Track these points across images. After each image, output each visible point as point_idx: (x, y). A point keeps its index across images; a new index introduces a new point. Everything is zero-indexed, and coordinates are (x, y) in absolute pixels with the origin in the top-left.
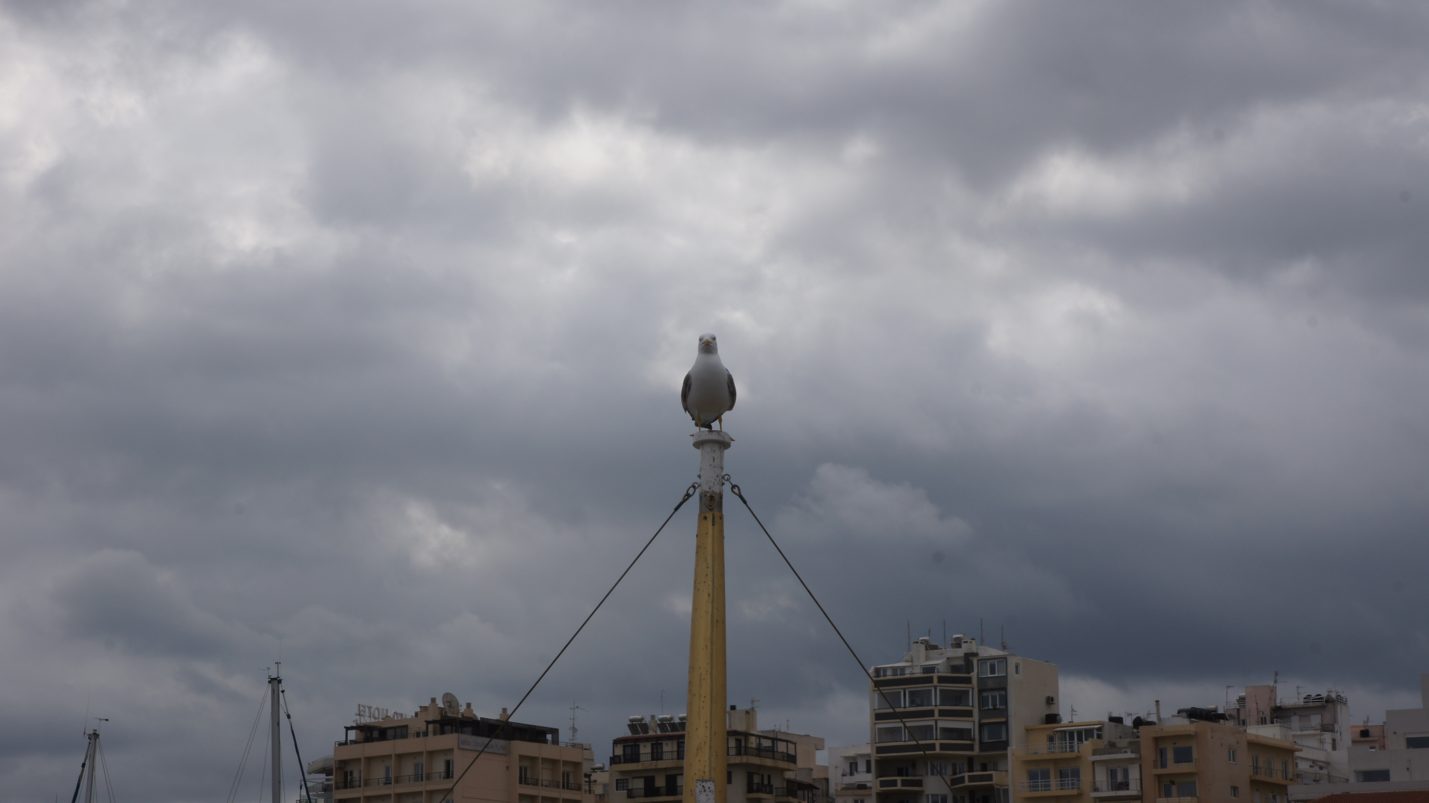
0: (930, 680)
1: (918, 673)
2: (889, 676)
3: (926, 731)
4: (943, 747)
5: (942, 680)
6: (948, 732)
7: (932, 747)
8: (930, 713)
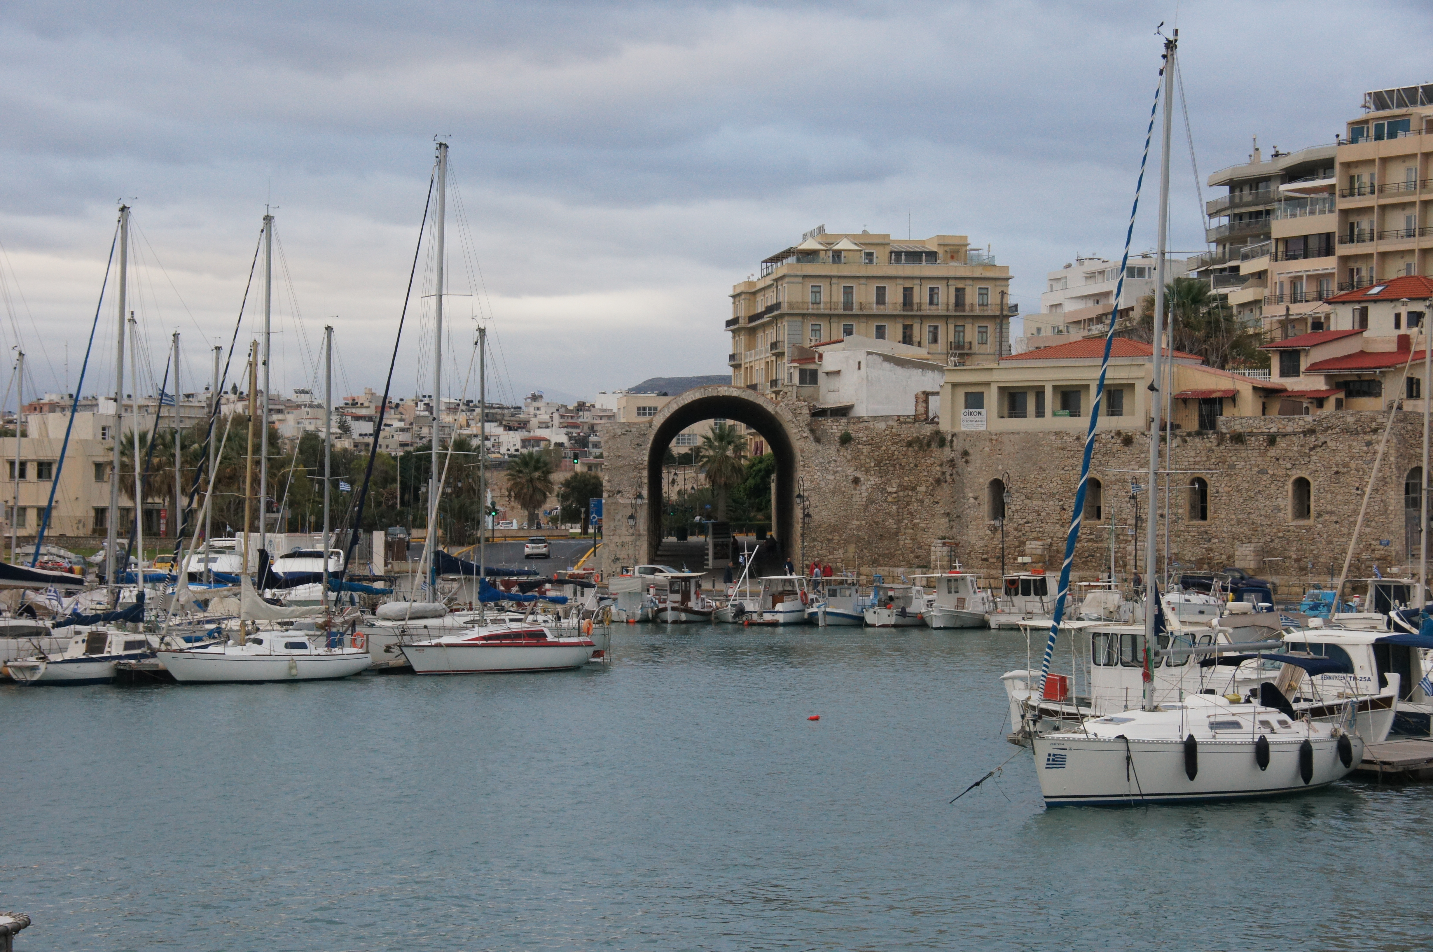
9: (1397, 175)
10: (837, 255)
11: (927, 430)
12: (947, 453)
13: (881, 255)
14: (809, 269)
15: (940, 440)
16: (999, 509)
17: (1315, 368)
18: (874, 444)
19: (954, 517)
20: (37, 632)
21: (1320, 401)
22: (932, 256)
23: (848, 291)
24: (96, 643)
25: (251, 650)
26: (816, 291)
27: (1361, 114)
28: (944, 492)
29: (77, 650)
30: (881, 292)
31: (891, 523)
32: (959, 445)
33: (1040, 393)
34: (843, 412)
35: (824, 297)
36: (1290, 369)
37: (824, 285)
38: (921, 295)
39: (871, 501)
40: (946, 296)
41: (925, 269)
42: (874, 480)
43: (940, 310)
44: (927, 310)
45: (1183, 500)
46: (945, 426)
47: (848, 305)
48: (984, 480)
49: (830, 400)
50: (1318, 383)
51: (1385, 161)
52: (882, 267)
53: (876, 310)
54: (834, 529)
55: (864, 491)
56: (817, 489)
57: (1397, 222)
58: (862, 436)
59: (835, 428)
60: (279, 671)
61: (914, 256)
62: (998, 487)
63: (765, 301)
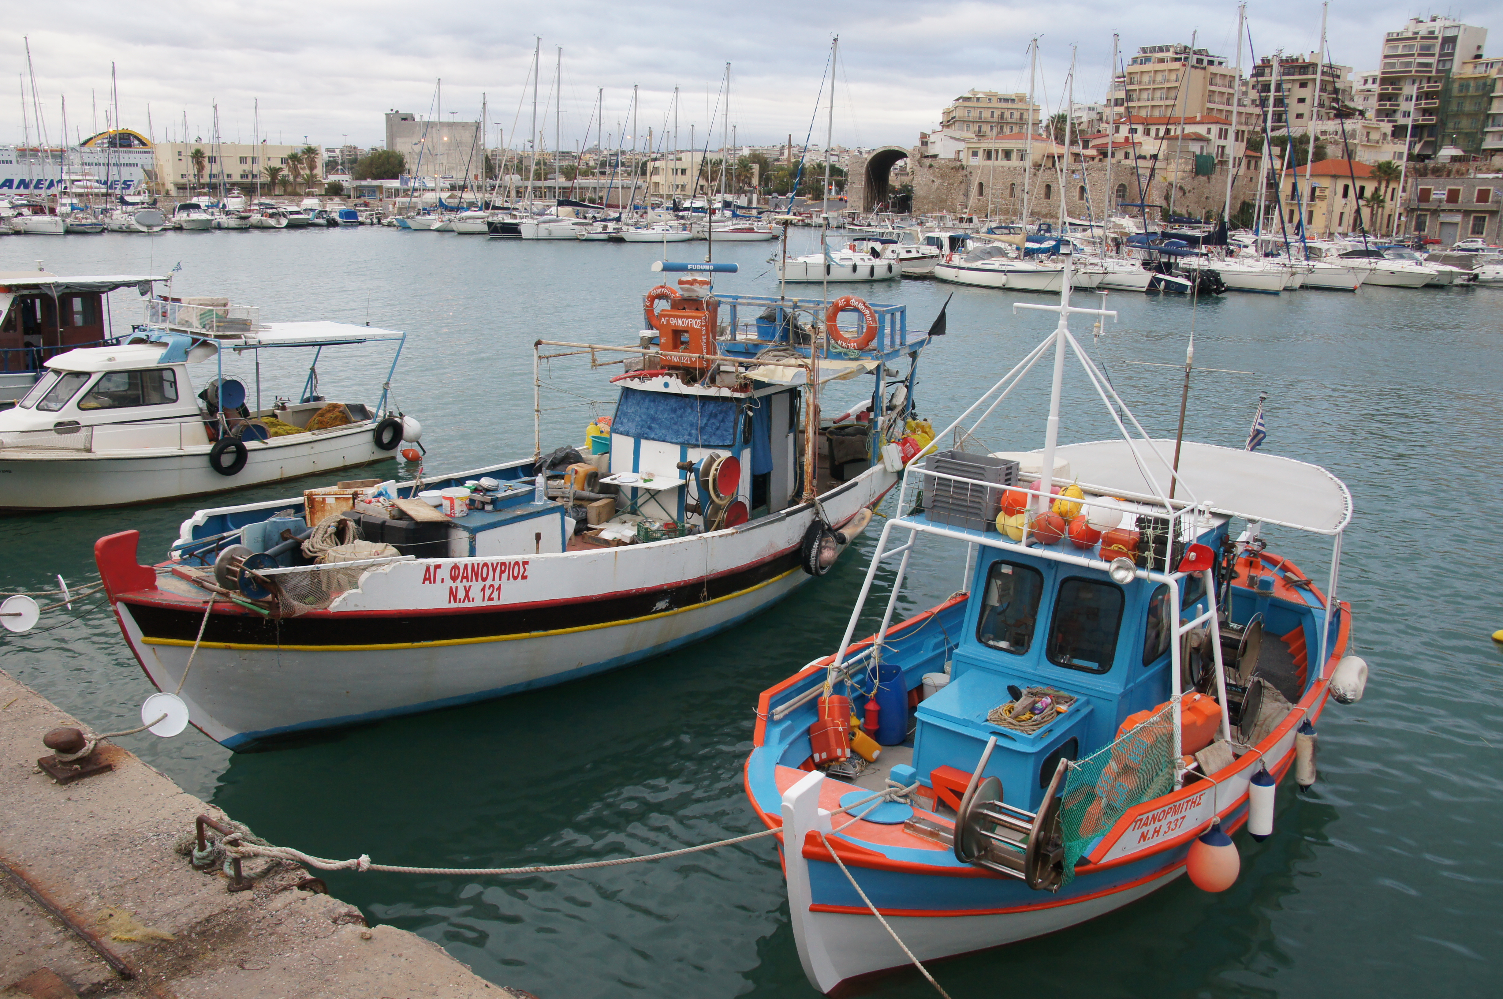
0: (1416, 38)
1: (1410, 35)
2: (1395, 37)
3: (1408, 64)
4: (1416, 71)
5: (1422, 38)
6: (1420, 64)
7: (1410, 72)
8: (1413, 55)
9: (1146, 78)
10: (978, 99)
11: (958, 164)
12: (965, 172)
13: (994, 100)
14: (967, 104)
15: (963, 167)
16: (981, 193)
17: (1093, 147)
18: (940, 168)
19: (966, 195)
20: (587, 224)
21: (1093, 158)
22: (1013, 100)
23: (981, 112)
24: (605, 228)
25: (650, 231)
26: (969, 112)
27: (1137, 55)
28: (963, 186)
29: (600, 230)
30: (992, 113)
31: (944, 197)
32: (969, 169)
33: (997, 152)
34: (935, 156)
35: (972, 115)
36: (1086, 147)
37: (972, 110)
38: (1007, 115)
39: (938, 189)
40: (1016, 115)
41: (1010, 105)
42: (939, 181)
43: (1014, 121)
44: (1010, 120)
45: (1043, 191)
46: (964, 163)
47: (980, 118)
48: (977, 183)
49: (931, 152)
50: (1093, 152)
51: (1142, 72)
52: (995, 104)
53: (990, 120)
54: (925, 198)
55: (936, 185)
56: (919, 184)
57: (1145, 95)
58: (936, 165)
59: (927, 162)
60: (659, 239)
61: (1006, 100)
62: (981, 185)
63: (952, 115)
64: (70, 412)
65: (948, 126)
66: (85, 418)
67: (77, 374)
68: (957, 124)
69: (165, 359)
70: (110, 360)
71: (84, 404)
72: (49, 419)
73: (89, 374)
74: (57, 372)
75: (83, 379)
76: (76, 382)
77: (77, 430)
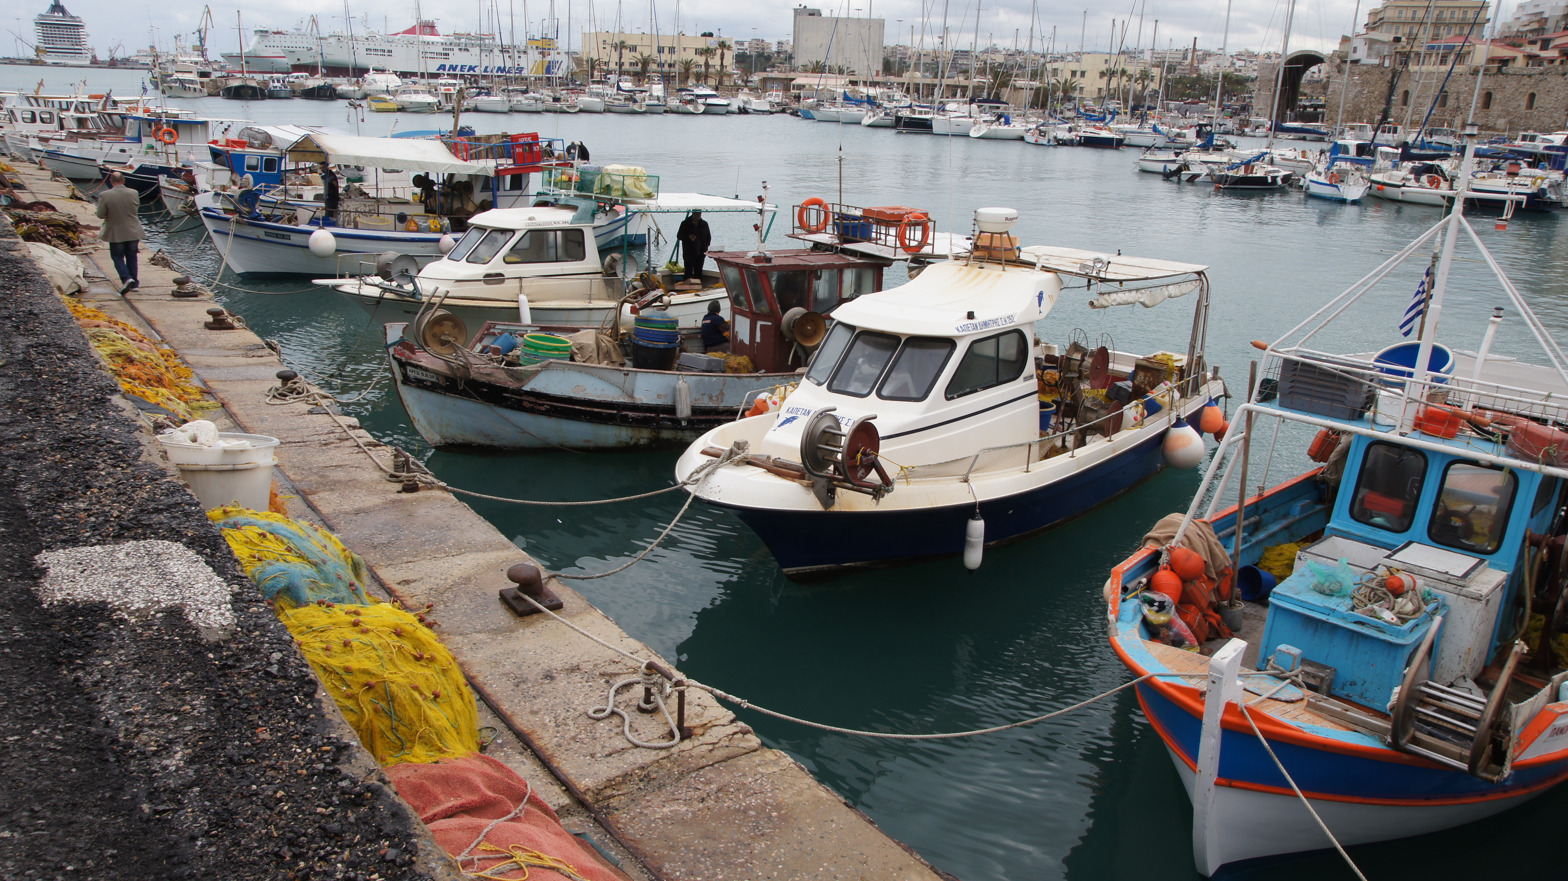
17: (1555, 47)
21: (1552, 61)
26: (1400, 13)
31: (1362, 105)
34: (1356, 62)
35: (1403, 15)
36: (1545, 47)
37: (1404, 10)
38: (1447, 14)
39: (1356, 97)
40: (1458, 15)
41: (1451, 3)
44: (1449, 20)
45: (1481, 100)
48: (1402, 91)
49: (1352, 57)
50: (1554, 54)
58: (1358, 71)
59: (1348, 68)
62: (1406, 93)
63: (1379, 16)
64: (496, 265)
65: (1373, 29)
66: (511, 271)
67: (503, 231)
68: (1384, 26)
69: (575, 220)
70: (530, 219)
71: (507, 259)
72: (479, 270)
73: (513, 231)
74: (481, 229)
75: (509, 234)
76: (501, 238)
77: (502, 281)
